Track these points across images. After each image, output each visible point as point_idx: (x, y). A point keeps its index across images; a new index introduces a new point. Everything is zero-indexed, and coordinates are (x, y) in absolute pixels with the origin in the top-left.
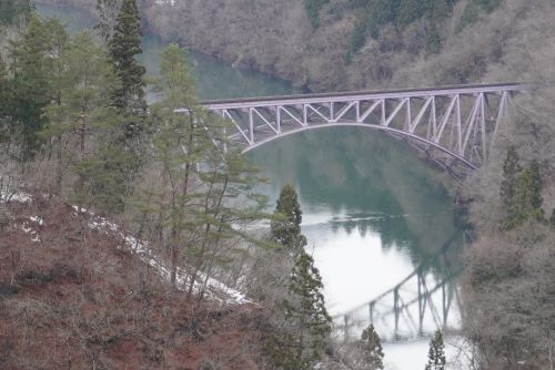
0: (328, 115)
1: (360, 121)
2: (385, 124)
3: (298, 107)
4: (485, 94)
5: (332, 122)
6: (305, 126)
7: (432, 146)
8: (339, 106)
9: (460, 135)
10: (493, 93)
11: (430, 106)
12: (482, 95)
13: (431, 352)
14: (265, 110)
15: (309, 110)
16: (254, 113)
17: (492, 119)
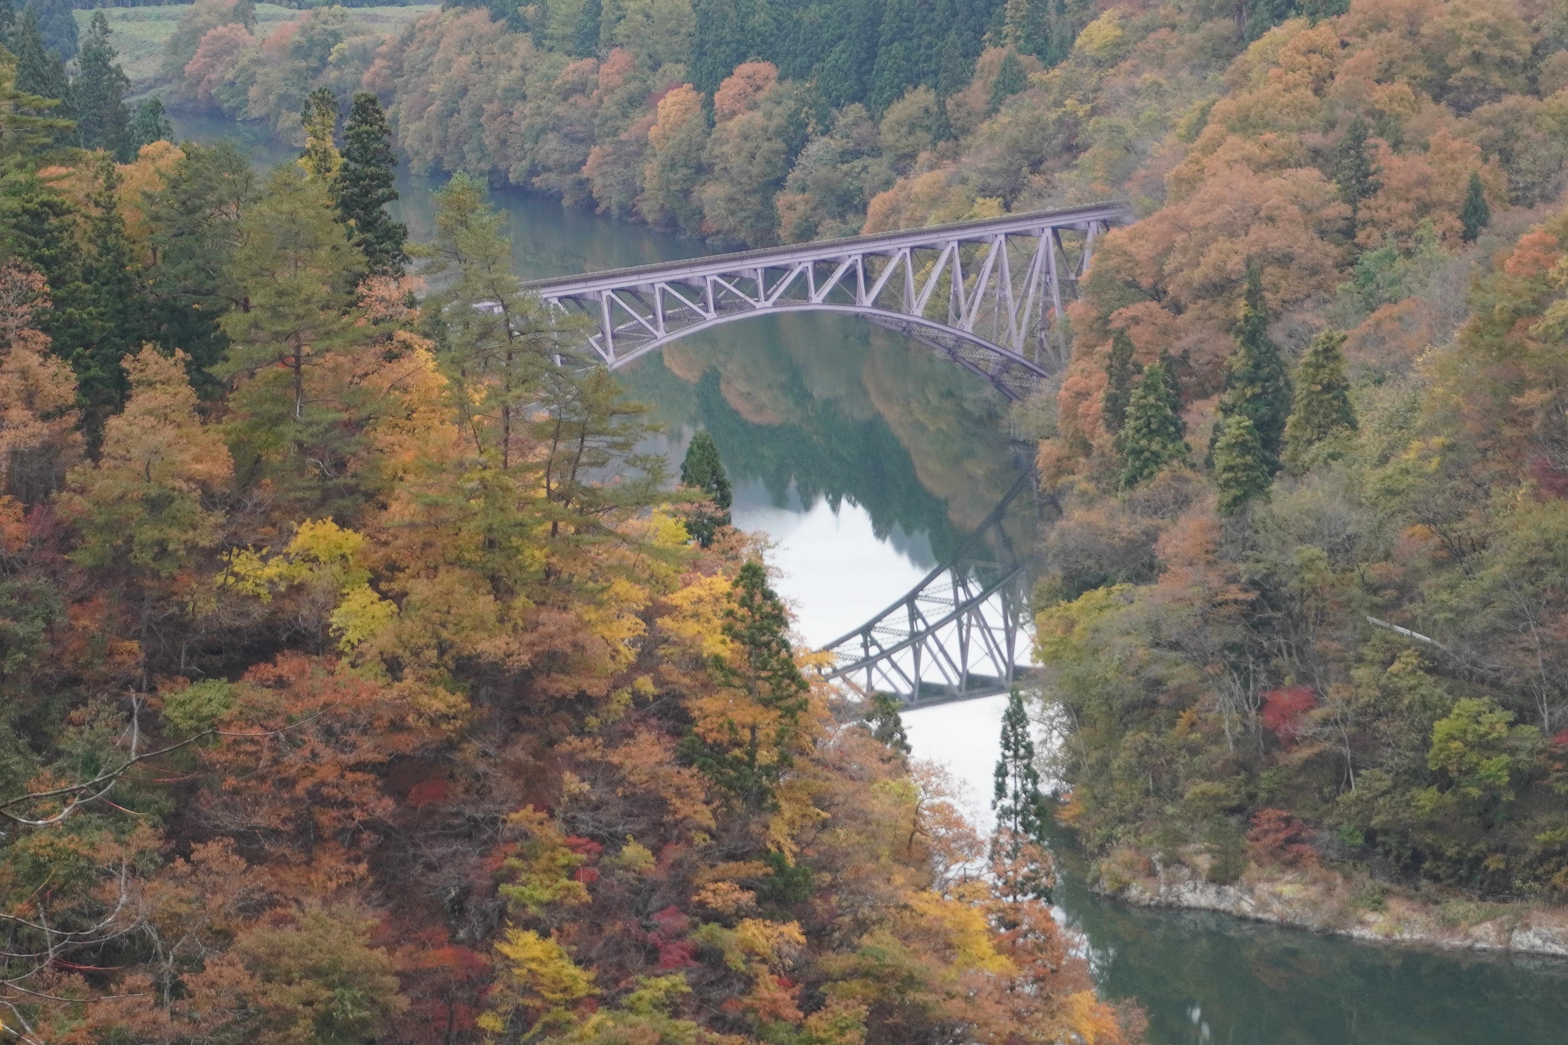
0: (754, 294)
1: (817, 299)
2: (866, 302)
3: (695, 283)
4: (1055, 230)
5: (763, 307)
6: (712, 318)
7: (959, 340)
8: (773, 275)
9: (1013, 310)
10: (1071, 227)
11: (950, 260)
12: (1048, 232)
13: (1005, 736)
14: (633, 293)
15: (716, 286)
16: (612, 302)
17: (1072, 277)
